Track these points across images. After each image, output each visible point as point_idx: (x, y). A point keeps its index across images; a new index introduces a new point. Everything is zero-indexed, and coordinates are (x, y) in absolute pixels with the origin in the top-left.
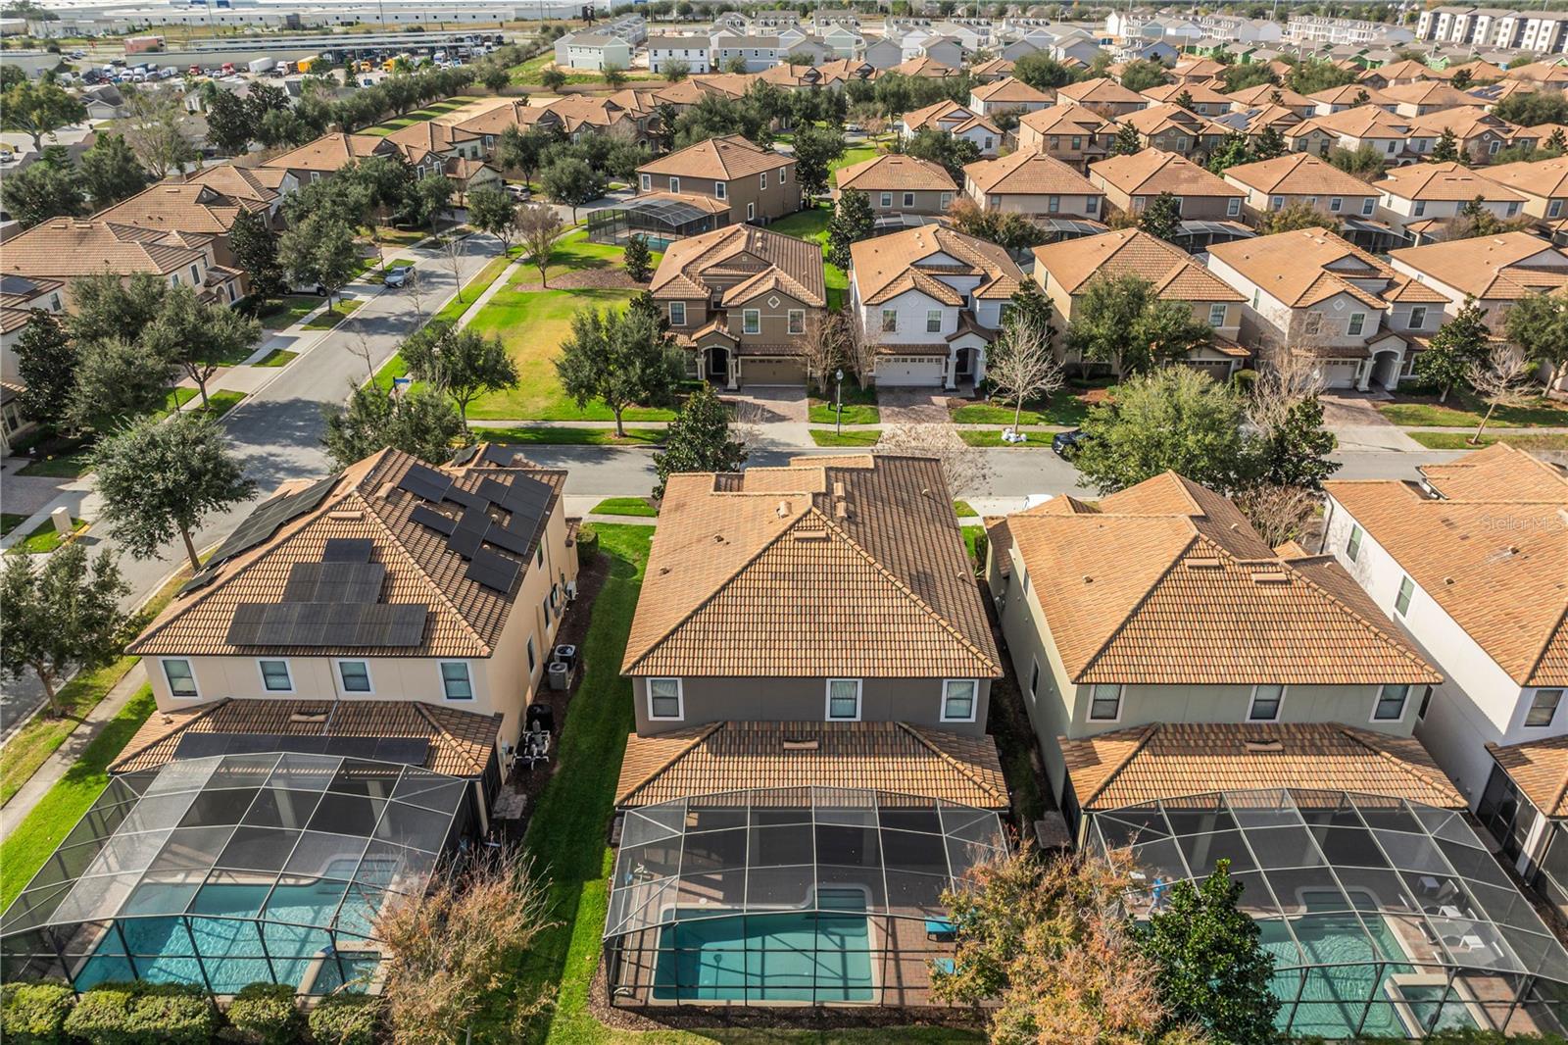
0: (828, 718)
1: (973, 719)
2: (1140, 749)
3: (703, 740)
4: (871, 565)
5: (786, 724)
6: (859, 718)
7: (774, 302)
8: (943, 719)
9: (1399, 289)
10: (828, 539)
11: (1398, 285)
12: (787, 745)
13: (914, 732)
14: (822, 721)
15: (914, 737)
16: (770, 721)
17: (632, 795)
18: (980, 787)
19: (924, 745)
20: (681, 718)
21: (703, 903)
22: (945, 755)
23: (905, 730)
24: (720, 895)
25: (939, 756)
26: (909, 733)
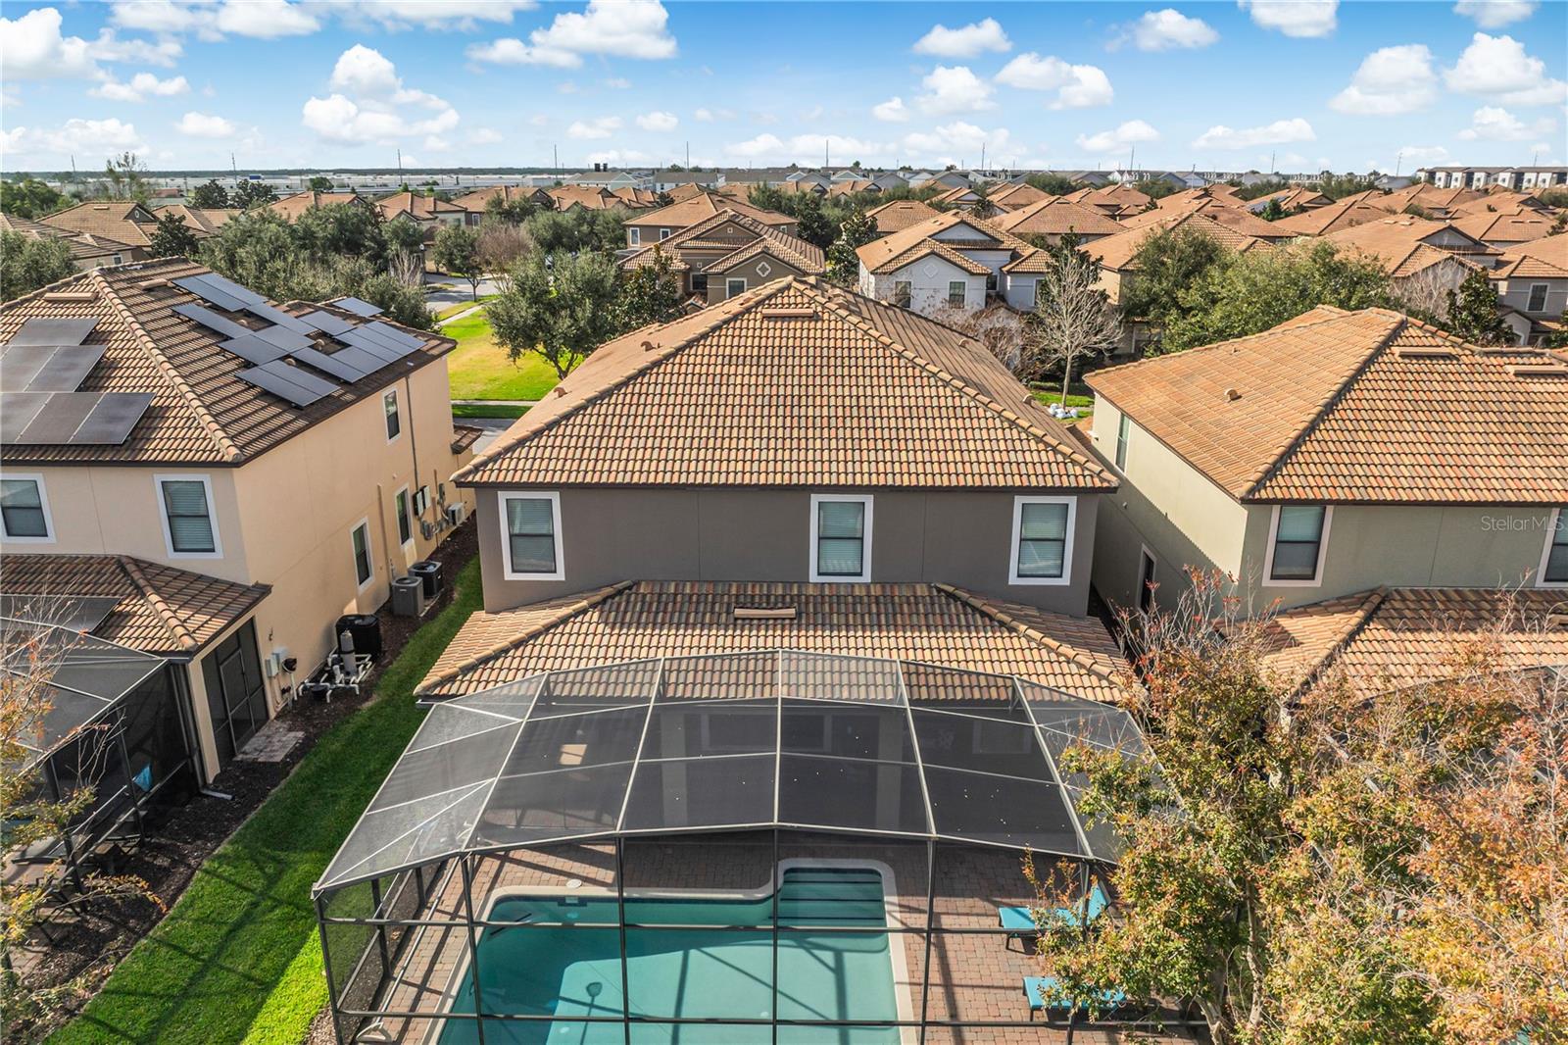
0: (813, 577)
1: (1065, 581)
2: (1368, 619)
3: (594, 606)
4: (886, 347)
5: (742, 584)
6: (867, 578)
7: (763, 269)
8: (1013, 580)
9: (1512, 266)
10: (814, 317)
11: (1509, 263)
12: (738, 612)
13: (964, 595)
14: (804, 582)
15: (965, 604)
16: (715, 583)
17: (452, 678)
18: (1090, 672)
19: (983, 614)
20: (560, 576)
21: (573, 888)
22: (1023, 628)
23: (949, 595)
24: (609, 876)
25: (1011, 630)
26: (956, 598)
